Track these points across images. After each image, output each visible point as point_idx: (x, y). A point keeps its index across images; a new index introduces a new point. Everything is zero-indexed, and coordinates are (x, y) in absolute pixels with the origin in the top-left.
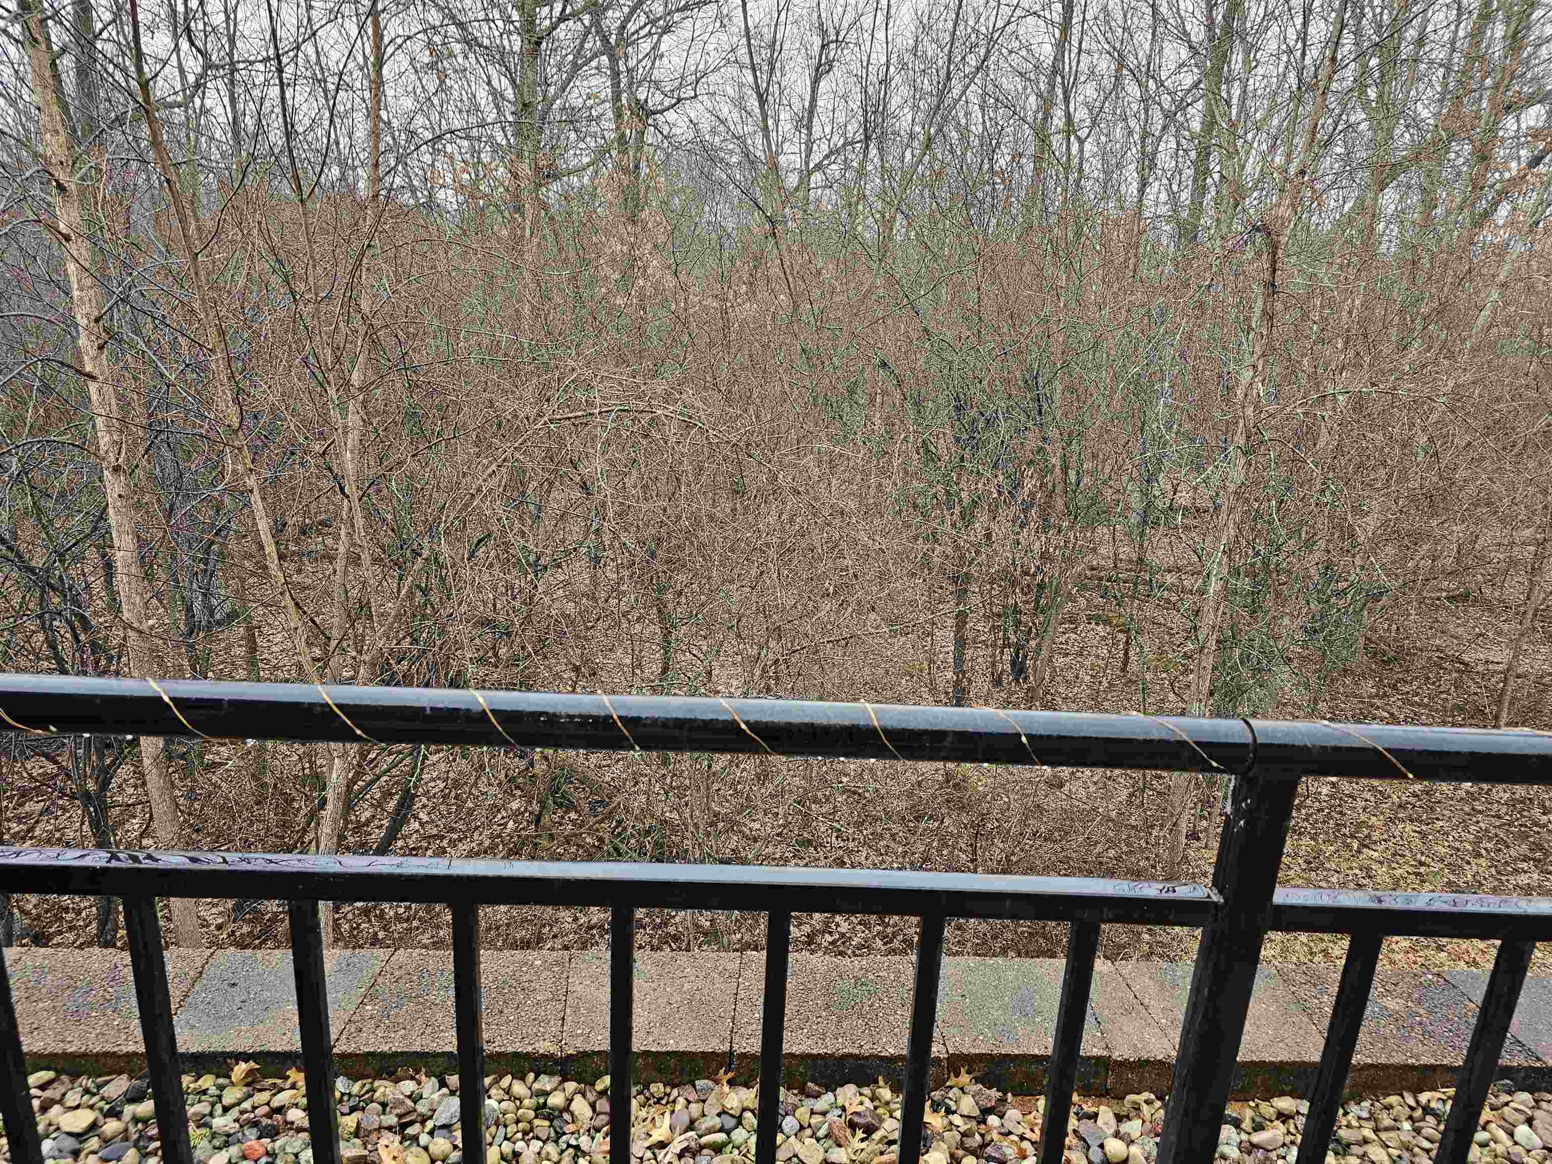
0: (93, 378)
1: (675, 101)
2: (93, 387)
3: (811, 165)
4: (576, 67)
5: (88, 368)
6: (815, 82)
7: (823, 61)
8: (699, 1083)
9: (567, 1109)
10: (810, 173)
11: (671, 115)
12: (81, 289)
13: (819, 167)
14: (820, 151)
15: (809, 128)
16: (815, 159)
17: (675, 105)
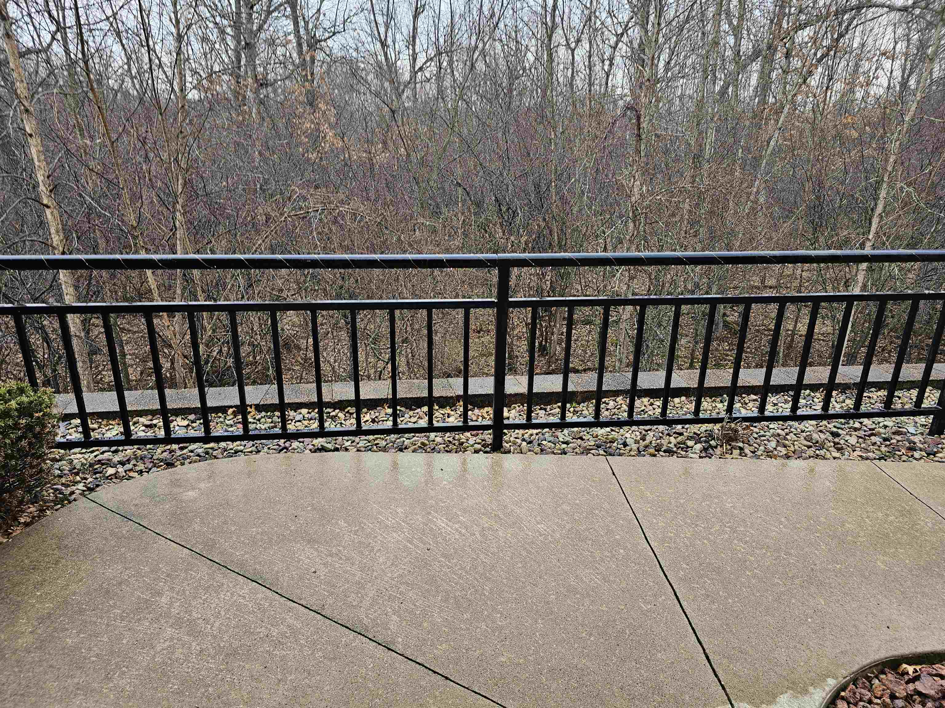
0: (48, 207)
1: (331, 34)
2: (48, 211)
3: (417, 68)
4: (269, 13)
5: (45, 202)
6: (416, 17)
7: (419, 6)
8: (378, 408)
9: (337, 416)
10: (416, 73)
11: (330, 42)
12: (39, 161)
13: (421, 69)
14: (421, 60)
15: (414, 46)
16: (418, 65)
17: (331, 37)
